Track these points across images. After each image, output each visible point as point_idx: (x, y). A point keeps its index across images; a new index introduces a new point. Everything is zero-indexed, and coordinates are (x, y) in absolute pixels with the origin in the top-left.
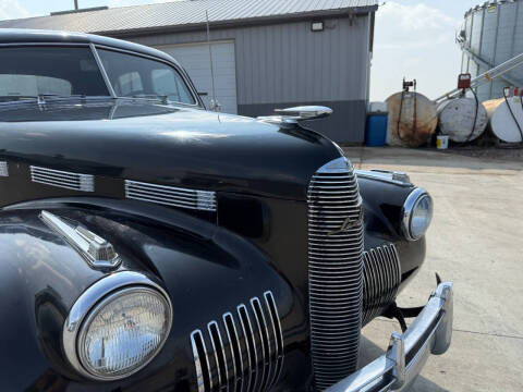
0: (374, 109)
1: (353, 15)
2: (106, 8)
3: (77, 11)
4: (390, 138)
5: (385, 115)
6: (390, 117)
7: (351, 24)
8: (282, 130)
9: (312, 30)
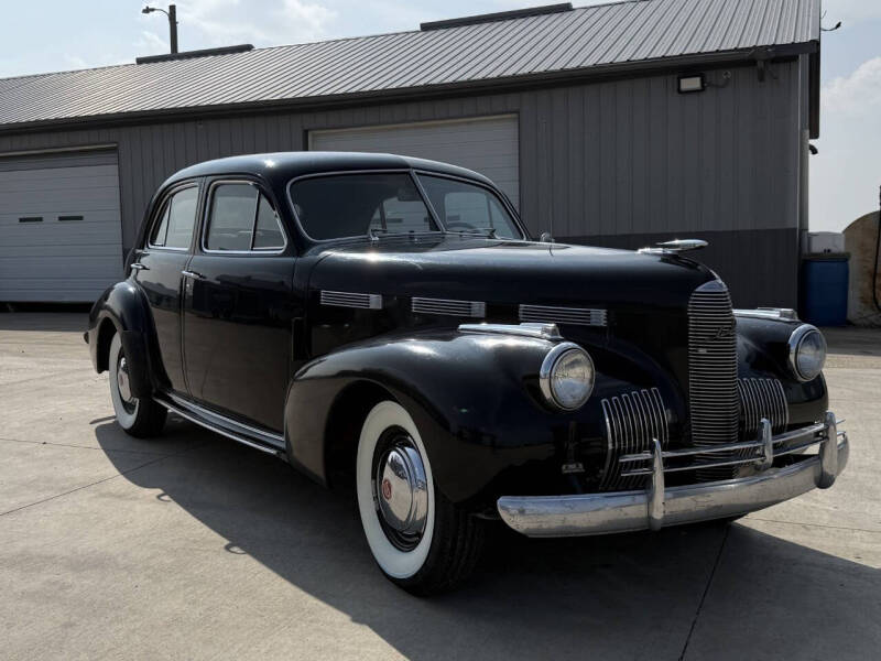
0: (817, 247)
1: (765, 61)
2: (248, 48)
3: (175, 55)
4: (855, 308)
5: (843, 259)
6: (853, 265)
7: (761, 79)
8: (663, 260)
9: (679, 91)
